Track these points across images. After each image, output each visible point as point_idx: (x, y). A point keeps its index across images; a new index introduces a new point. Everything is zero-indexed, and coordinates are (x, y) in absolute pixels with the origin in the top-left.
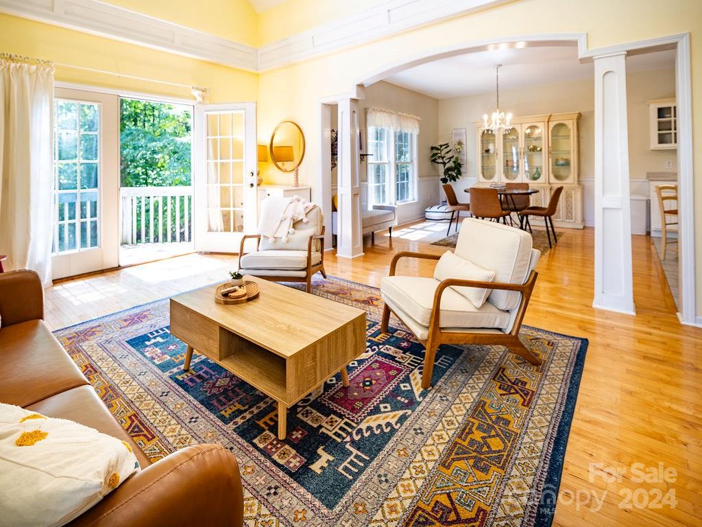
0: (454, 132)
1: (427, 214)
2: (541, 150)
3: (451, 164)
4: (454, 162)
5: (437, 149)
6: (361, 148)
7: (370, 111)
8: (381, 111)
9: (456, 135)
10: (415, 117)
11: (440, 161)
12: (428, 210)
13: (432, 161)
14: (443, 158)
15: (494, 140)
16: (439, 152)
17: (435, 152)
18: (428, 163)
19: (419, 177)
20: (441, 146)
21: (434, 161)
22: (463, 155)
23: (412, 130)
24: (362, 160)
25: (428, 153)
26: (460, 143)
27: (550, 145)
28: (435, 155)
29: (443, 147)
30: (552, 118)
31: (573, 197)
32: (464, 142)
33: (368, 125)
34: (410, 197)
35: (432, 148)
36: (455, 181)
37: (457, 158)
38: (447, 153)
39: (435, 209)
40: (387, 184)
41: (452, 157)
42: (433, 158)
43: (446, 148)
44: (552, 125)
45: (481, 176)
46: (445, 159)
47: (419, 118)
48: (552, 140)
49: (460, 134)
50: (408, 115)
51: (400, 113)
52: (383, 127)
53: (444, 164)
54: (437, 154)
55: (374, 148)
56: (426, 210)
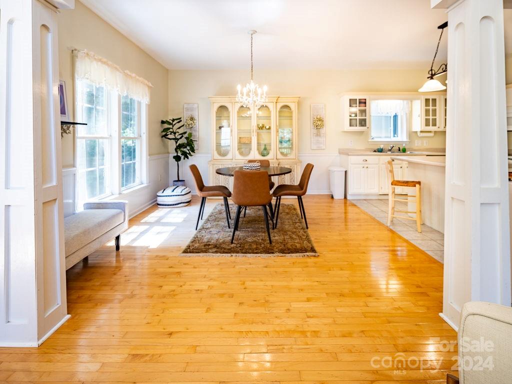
0: (185, 106)
1: (159, 199)
2: (270, 128)
3: (183, 141)
4: (187, 138)
5: (169, 123)
6: (63, 112)
7: (80, 54)
8: (100, 60)
9: (188, 109)
10: (146, 82)
11: (172, 136)
12: (160, 194)
13: (162, 137)
14: (175, 133)
15: (229, 117)
16: (171, 126)
17: (166, 126)
18: (158, 139)
19: (149, 155)
20: (173, 120)
21: (165, 136)
22: (195, 131)
23: (142, 97)
24: (64, 131)
25: (159, 128)
26: (192, 119)
27: (278, 124)
28: (166, 130)
29: (176, 122)
30: (280, 100)
31: (295, 170)
32: (196, 118)
33: (76, 76)
34: (137, 180)
35: (163, 122)
36: (188, 158)
37: (190, 134)
38: (179, 128)
39: (168, 192)
40: (106, 167)
41: (185, 133)
42: (164, 133)
43: (179, 122)
44: (280, 105)
45: (215, 153)
46: (177, 134)
47: (151, 85)
48: (279, 119)
49: (192, 109)
50: (137, 77)
51: (127, 71)
52: (103, 85)
53: (176, 140)
54: (169, 129)
55: (85, 115)
56: (158, 194)
